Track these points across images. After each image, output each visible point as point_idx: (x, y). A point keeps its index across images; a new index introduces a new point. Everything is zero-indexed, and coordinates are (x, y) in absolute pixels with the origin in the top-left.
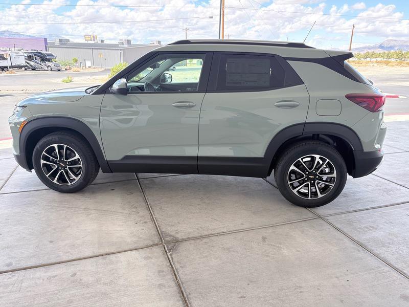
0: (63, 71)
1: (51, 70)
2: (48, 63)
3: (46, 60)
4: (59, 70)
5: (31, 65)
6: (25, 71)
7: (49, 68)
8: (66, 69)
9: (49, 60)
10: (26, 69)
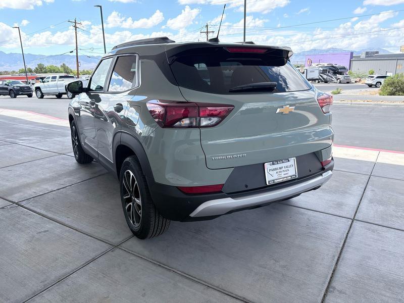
0: (353, 83)
1: (340, 83)
2: (339, 76)
3: (338, 73)
4: (348, 83)
5: (324, 79)
6: (318, 84)
7: (339, 81)
8: (356, 82)
9: (341, 73)
10: (319, 82)
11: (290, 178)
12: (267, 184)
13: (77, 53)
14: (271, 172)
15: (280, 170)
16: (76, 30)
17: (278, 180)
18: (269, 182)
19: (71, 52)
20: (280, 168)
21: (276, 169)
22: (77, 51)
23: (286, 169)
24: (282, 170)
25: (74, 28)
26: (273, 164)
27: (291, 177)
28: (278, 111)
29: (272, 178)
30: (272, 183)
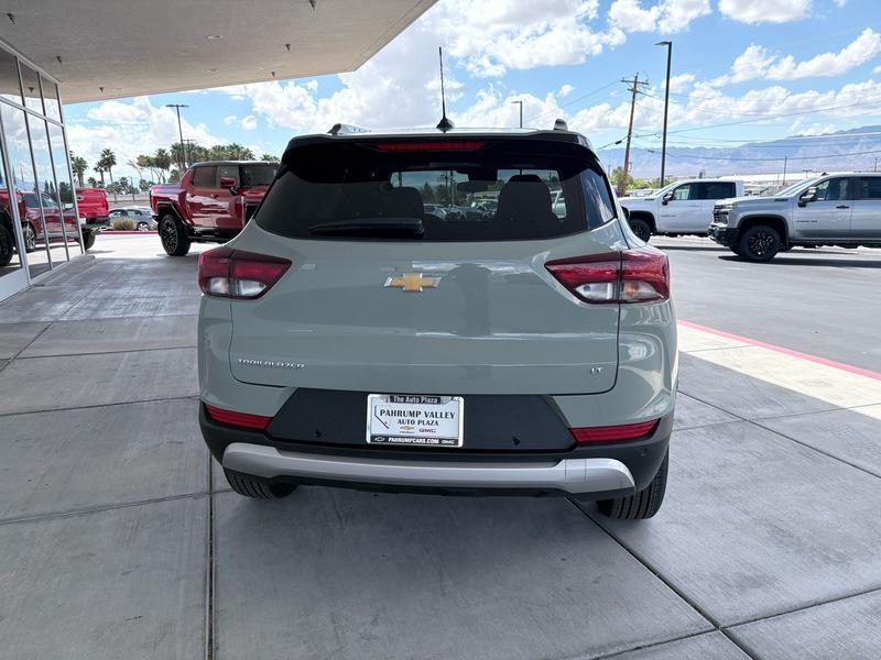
11: (437, 442)
12: (368, 440)
13: (628, 144)
14: (384, 418)
15: (411, 418)
16: (634, 97)
17: (400, 440)
18: (373, 437)
19: (617, 143)
20: (412, 414)
21: (399, 413)
22: (629, 140)
23: (430, 419)
24: (416, 419)
25: (631, 94)
26: (392, 400)
27: (440, 440)
28: (389, 281)
29: (384, 432)
30: (379, 441)
